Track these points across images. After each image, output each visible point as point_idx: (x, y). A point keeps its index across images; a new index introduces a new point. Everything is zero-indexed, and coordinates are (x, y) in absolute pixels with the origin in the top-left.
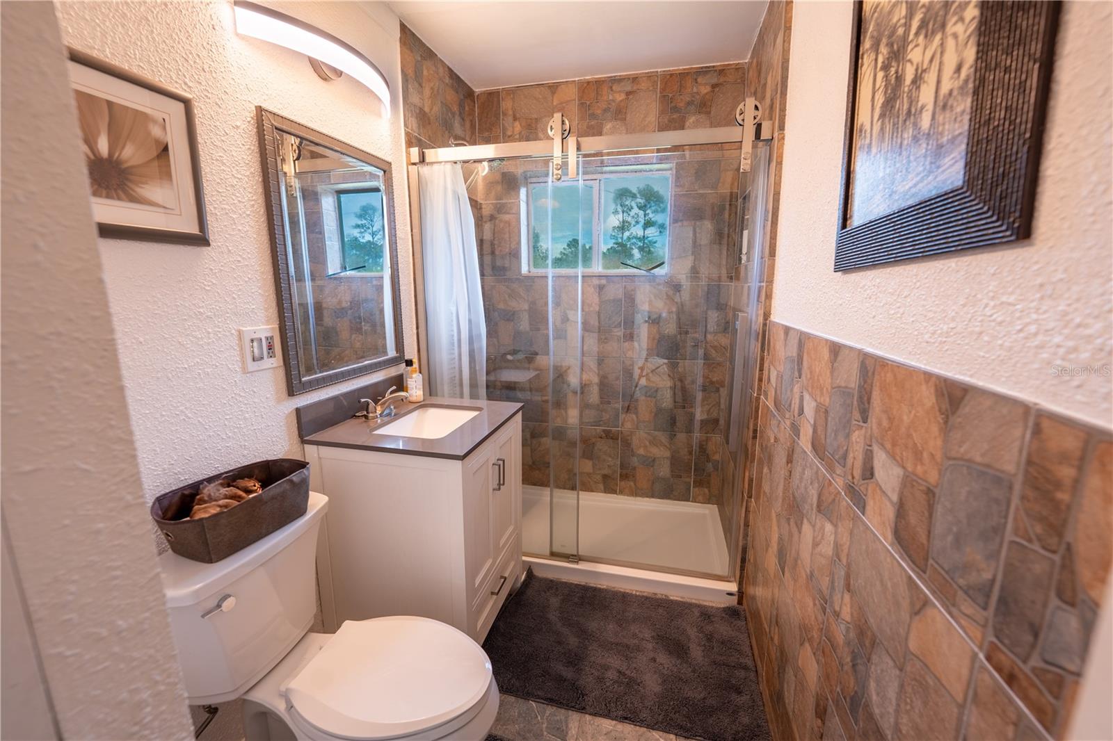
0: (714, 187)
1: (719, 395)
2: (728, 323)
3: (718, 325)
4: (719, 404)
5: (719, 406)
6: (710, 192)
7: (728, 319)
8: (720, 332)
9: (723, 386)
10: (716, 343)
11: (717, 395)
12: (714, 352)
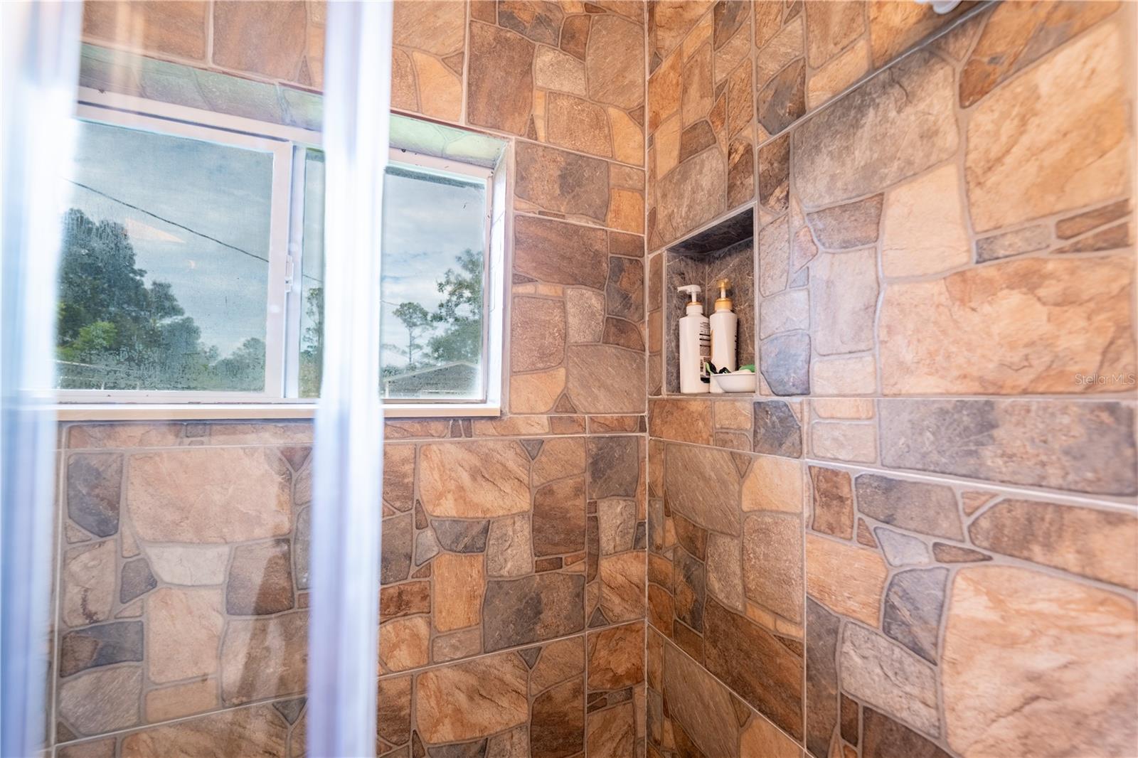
0: (600, 216)
1: (634, 705)
2: (641, 524)
3: (623, 536)
4: (633, 729)
5: (635, 734)
6: (591, 225)
7: (640, 516)
8: (627, 550)
9: (639, 681)
10: (620, 579)
11: (629, 706)
12: (617, 600)
